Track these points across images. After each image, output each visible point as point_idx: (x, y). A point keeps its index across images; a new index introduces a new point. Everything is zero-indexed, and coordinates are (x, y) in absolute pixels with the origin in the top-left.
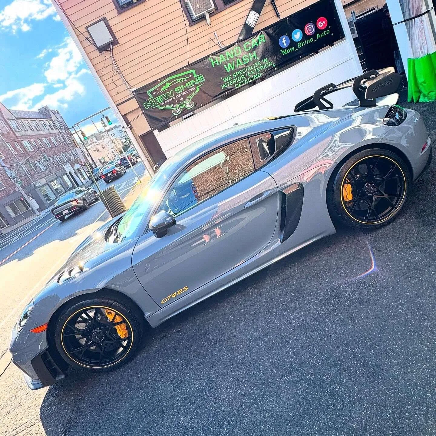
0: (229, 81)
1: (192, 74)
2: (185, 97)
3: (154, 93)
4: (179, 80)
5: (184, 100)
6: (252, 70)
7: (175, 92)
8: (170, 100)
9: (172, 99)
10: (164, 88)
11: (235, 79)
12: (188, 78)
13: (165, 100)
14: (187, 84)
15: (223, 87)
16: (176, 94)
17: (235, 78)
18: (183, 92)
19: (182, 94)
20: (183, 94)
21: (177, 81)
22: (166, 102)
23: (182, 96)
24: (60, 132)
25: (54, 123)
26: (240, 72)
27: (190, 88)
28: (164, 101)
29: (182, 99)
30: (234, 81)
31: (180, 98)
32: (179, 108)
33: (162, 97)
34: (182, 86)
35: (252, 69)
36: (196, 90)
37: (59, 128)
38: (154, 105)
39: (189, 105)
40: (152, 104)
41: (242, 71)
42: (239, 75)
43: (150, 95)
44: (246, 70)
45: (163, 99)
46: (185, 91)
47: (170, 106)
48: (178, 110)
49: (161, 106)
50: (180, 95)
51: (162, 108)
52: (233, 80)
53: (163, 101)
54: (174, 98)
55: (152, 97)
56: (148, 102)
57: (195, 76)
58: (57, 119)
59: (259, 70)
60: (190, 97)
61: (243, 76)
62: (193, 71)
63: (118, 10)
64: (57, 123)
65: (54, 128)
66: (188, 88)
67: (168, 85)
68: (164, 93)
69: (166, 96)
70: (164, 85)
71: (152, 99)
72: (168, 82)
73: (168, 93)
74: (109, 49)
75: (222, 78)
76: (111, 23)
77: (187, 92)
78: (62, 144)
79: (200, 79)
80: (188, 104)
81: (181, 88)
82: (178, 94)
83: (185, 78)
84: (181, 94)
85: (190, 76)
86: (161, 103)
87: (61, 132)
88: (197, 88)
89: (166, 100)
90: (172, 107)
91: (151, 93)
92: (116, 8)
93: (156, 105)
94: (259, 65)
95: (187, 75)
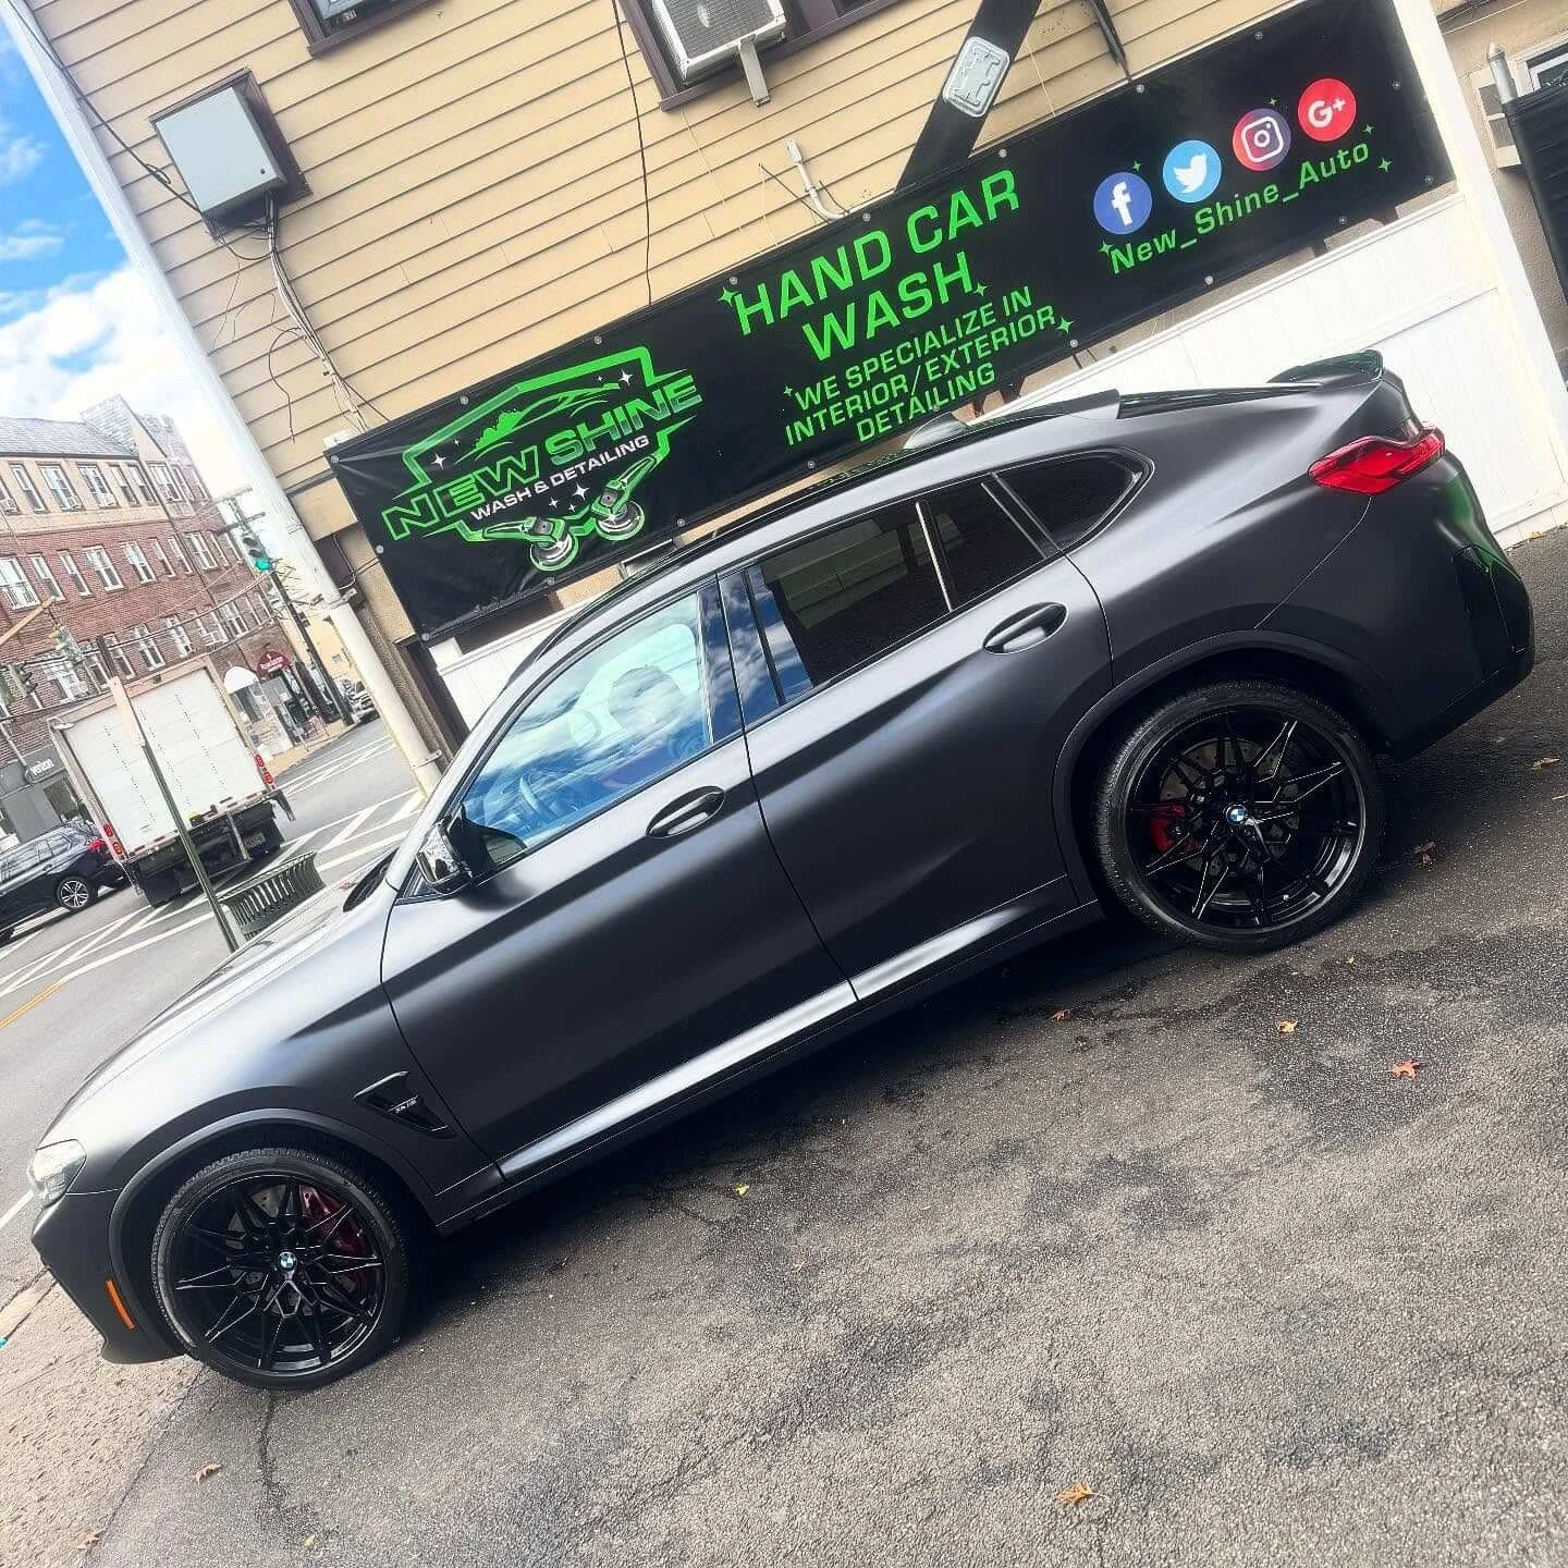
0: (825, 403)
1: (634, 367)
2: (596, 482)
3: (439, 461)
4: (565, 399)
5: (590, 498)
6: (946, 350)
7: (545, 456)
8: (520, 496)
9: (528, 492)
10: (490, 437)
11: (857, 397)
12: (615, 386)
13: (496, 494)
14: (607, 417)
15: (794, 437)
16: (548, 468)
17: (859, 391)
18: (586, 457)
19: (581, 466)
20: (586, 467)
21: (556, 403)
22: (497, 506)
23: (582, 479)
24: (171, 521)
25: (144, 475)
26: (884, 362)
27: (625, 440)
28: (490, 499)
29: (581, 492)
30: (853, 403)
31: (570, 486)
32: (563, 539)
33: (477, 483)
34: (582, 428)
35: (946, 342)
36: (653, 446)
37: (165, 501)
38: (437, 520)
39: (618, 522)
40: (426, 516)
41: (894, 354)
42: (880, 376)
43: (417, 470)
44: (913, 350)
45: (481, 488)
46: (595, 454)
47: (519, 527)
48: (559, 544)
49: (474, 524)
50: (569, 474)
51: (477, 536)
52: (847, 401)
53: (483, 500)
54: (541, 488)
55: (424, 481)
56: (405, 502)
57: (650, 378)
58: (164, 459)
59: (983, 350)
60: (625, 483)
61: (898, 382)
62: (642, 354)
63: (311, 37)
64: (160, 477)
65: (142, 500)
66: (616, 437)
67: (509, 423)
68: (490, 459)
69: (497, 478)
70: (491, 420)
71: (427, 490)
72: (508, 407)
73: (510, 465)
74: (262, 221)
75: (788, 391)
76: (277, 97)
77: (606, 458)
78: (174, 575)
79: (678, 393)
80: (612, 517)
81: (578, 437)
82: (561, 468)
83: (600, 390)
84: (578, 470)
85: (626, 378)
86: (475, 509)
87: (173, 515)
88: (663, 436)
89: (501, 499)
90: (532, 532)
91: (425, 459)
92: (305, 26)
93: (444, 522)
94: (985, 324)
95: (612, 374)
